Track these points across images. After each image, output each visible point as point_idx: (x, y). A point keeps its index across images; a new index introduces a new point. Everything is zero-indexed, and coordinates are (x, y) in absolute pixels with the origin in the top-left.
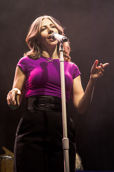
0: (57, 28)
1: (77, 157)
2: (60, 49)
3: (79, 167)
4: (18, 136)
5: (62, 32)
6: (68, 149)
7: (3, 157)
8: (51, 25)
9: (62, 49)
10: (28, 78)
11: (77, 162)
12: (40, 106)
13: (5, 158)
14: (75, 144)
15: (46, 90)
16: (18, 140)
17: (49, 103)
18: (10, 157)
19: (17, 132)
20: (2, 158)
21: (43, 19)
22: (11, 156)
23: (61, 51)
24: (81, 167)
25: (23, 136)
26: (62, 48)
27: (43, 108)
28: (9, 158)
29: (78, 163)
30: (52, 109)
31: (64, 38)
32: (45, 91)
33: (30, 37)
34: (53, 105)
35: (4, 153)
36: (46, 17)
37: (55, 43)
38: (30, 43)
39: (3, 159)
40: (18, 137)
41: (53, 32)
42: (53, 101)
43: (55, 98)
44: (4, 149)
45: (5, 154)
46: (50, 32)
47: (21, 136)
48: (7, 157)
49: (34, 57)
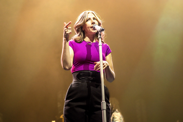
2: (99, 36)
5: (101, 24)
12: (82, 78)
21: (88, 13)
23: (99, 38)
25: (69, 101)
26: (100, 36)
30: (90, 80)
31: (101, 29)
33: (77, 25)
36: (91, 12)
37: (95, 31)
38: (77, 28)
41: (95, 23)
42: (91, 74)
46: (93, 23)
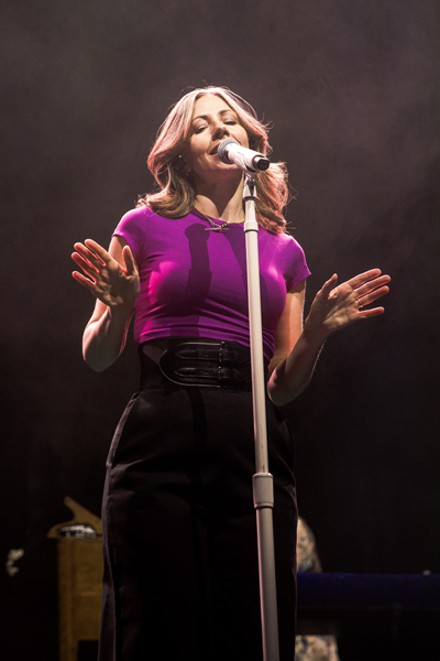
0: (242, 123)
1: (301, 529)
3: (309, 563)
4: (113, 467)
6: (272, 505)
7: (66, 529)
8: (222, 113)
9: (252, 193)
10: (149, 278)
11: (301, 546)
12: (183, 372)
13: (73, 533)
14: (294, 490)
15: (203, 321)
16: (113, 480)
17: (209, 363)
18: (89, 530)
19: (109, 456)
20: (64, 534)
21: (198, 98)
22: (93, 528)
23: (248, 198)
24: (313, 562)
26: (252, 189)
27: (191, 380)
28: (86, 533)
29: (304, 549)
30: (219, 383)
31: (257, 159)
32: (200, 324)
33: (158, 152)
34: (223, 370)
35: (69, 517)
39: (68, 535)
40: (113, 471)
41: (227, 133)
42: (222, 357)
43: (228, 348)
44: (71, 504)
45: (73, 522)
46: (219, 134)
47: (121, 468)
48: (80, 532)
49: (170, 209)
